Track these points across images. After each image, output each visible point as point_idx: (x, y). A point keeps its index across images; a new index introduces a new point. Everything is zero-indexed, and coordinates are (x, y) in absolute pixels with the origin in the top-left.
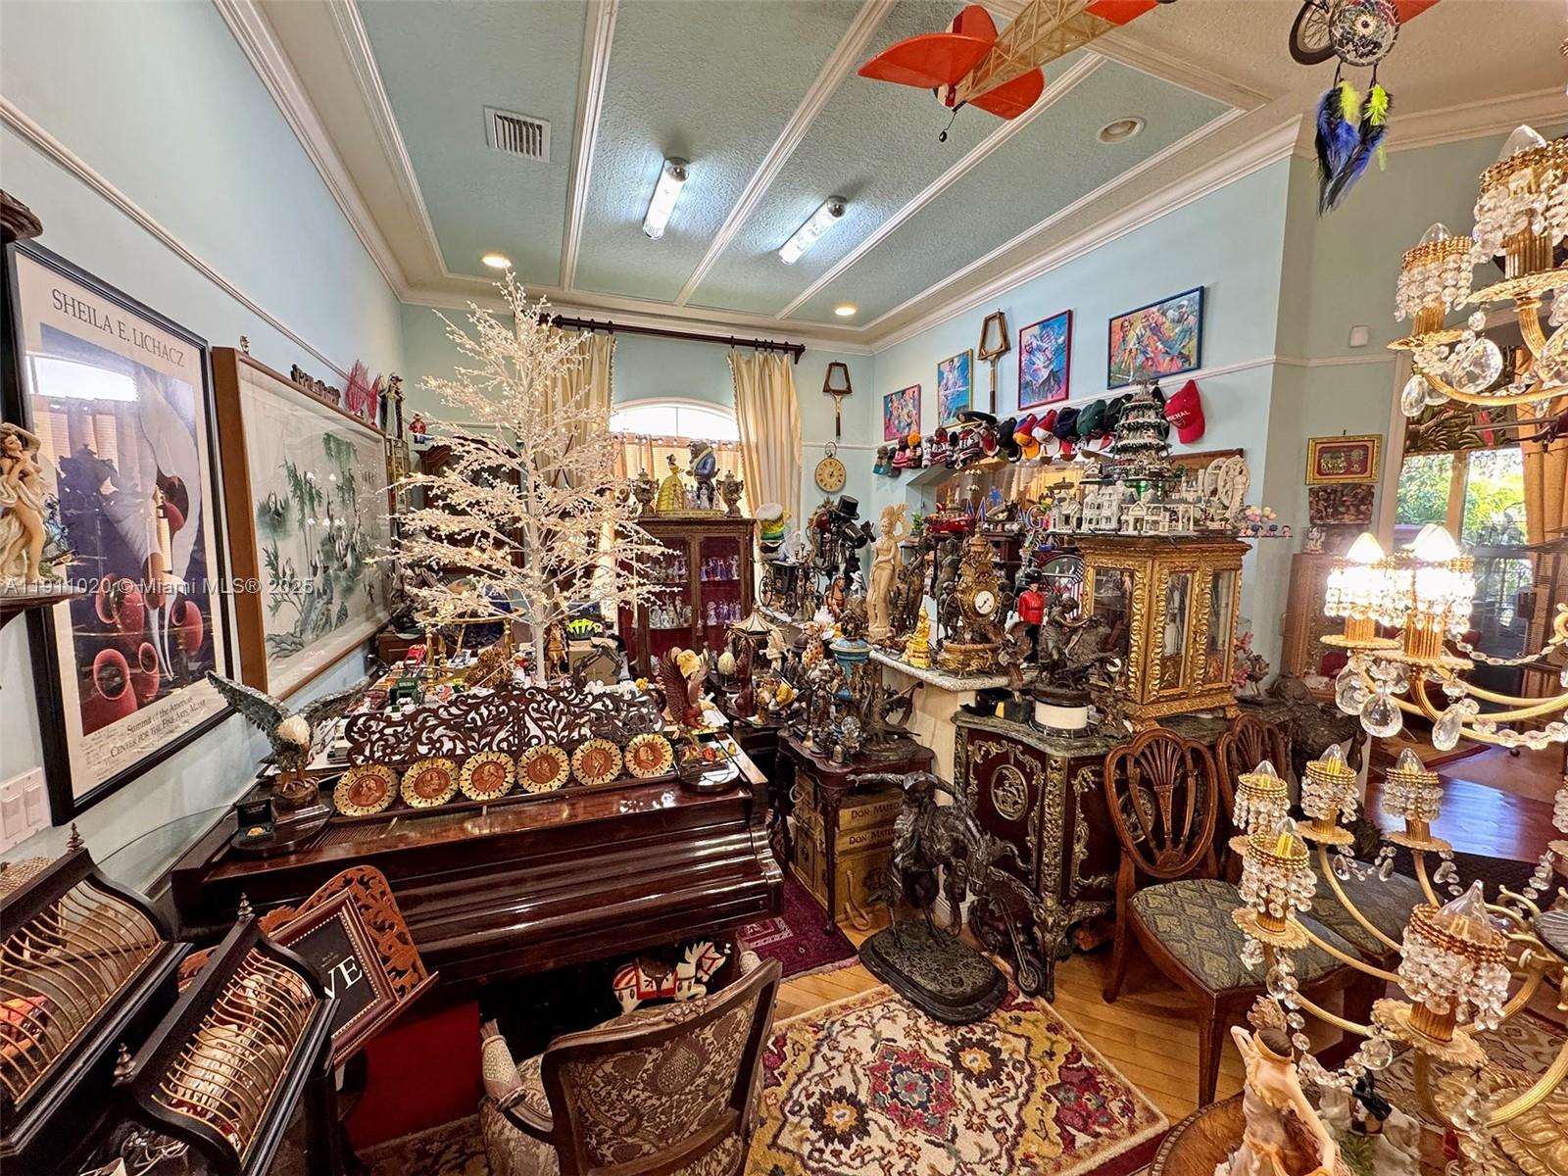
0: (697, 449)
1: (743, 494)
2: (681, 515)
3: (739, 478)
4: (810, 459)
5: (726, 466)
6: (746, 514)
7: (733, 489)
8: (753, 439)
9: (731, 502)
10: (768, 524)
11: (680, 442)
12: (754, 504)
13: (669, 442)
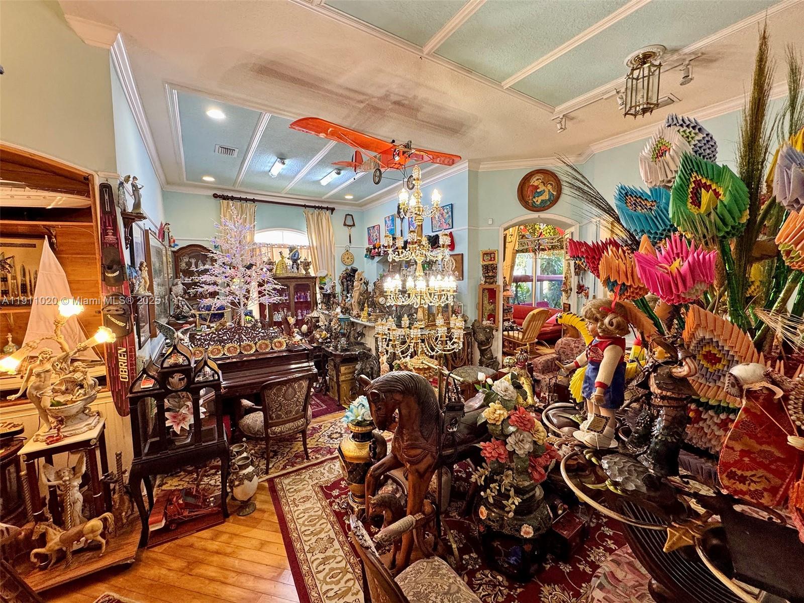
0: (291, 249)
1: (311, 266)
2: (286, 275)
3: (310, 260)
4: (338, 252)
5: (304, 256)
6: (312, 274)
7: (307, 265)
8: (315, 244)
9: (306, 270)
10: (322, 278)
11: (284, 246)
12: (316, 270)
13: (280, 246)
